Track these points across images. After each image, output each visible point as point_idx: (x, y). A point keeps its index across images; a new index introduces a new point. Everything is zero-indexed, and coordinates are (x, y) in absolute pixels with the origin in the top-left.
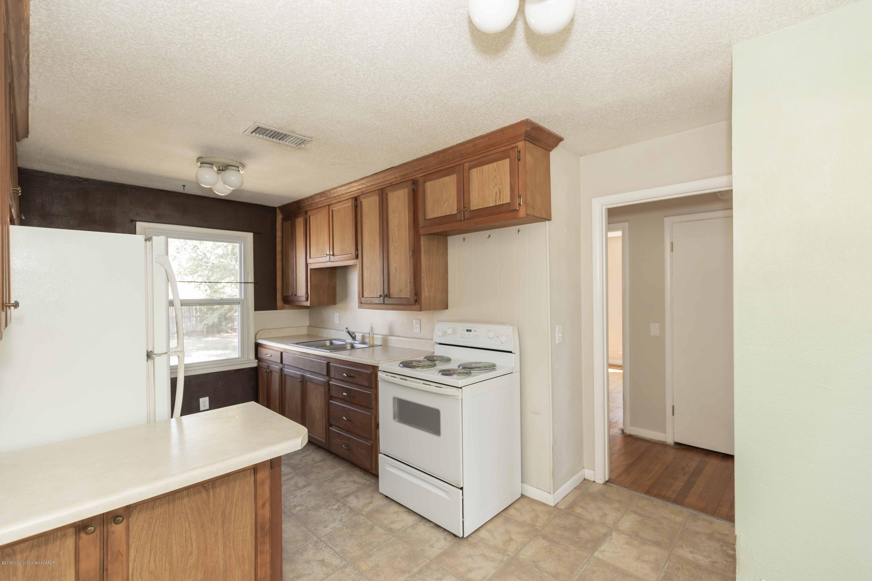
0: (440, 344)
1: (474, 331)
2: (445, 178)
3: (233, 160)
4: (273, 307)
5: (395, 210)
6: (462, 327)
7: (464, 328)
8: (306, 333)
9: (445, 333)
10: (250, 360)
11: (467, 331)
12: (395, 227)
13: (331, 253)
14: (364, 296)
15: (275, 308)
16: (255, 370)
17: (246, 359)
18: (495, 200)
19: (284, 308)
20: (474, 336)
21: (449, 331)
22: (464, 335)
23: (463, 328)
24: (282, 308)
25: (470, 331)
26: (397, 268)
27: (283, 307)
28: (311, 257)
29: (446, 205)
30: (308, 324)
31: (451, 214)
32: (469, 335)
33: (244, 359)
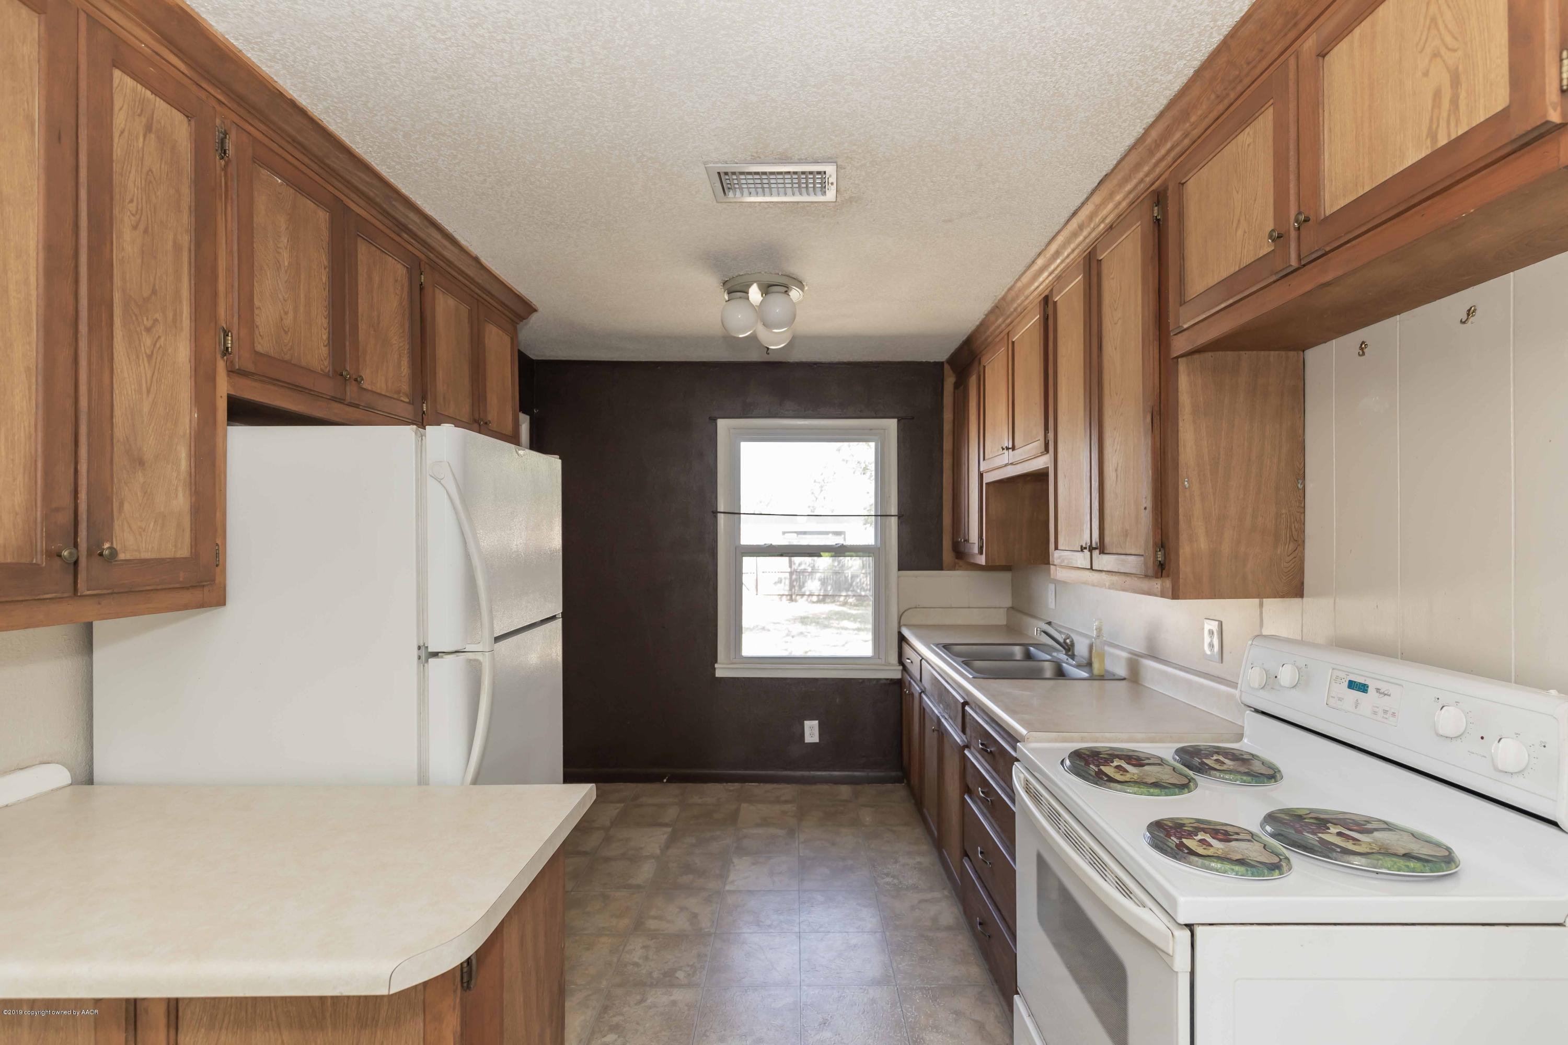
0: (1257, 711)
1: (1378, 690)
2: (1240, 137)
3: (771, 273)
4: (936, 564)
5: (1115, 301)
6: (1333, 669)
7: (1342, 675)
8: (1005, 623)
9: (1271, 681)
10: (889, 664)
11: (1352, 685)
12: (1116, 349)
13: (1010, 446)
14: (1059, 548)
15: (940, 567)
16: (899, 684)
17: (883, 663)
18: (1430, 127)
19: (957, 568)
20: (1375, 713)
21: (1286, 675)
22: (1340, 699)
23: (1336, 673)
24: (953, 568)
25: (1363, 688)
26: (1119, 468)
27: (955, 566)
28: (986, 458)
29: (1240, 232)
30: (1009, 604)
31: (1257, 257)
32: (1357, 704)
33: (879, 661)
